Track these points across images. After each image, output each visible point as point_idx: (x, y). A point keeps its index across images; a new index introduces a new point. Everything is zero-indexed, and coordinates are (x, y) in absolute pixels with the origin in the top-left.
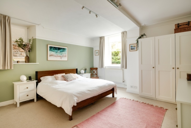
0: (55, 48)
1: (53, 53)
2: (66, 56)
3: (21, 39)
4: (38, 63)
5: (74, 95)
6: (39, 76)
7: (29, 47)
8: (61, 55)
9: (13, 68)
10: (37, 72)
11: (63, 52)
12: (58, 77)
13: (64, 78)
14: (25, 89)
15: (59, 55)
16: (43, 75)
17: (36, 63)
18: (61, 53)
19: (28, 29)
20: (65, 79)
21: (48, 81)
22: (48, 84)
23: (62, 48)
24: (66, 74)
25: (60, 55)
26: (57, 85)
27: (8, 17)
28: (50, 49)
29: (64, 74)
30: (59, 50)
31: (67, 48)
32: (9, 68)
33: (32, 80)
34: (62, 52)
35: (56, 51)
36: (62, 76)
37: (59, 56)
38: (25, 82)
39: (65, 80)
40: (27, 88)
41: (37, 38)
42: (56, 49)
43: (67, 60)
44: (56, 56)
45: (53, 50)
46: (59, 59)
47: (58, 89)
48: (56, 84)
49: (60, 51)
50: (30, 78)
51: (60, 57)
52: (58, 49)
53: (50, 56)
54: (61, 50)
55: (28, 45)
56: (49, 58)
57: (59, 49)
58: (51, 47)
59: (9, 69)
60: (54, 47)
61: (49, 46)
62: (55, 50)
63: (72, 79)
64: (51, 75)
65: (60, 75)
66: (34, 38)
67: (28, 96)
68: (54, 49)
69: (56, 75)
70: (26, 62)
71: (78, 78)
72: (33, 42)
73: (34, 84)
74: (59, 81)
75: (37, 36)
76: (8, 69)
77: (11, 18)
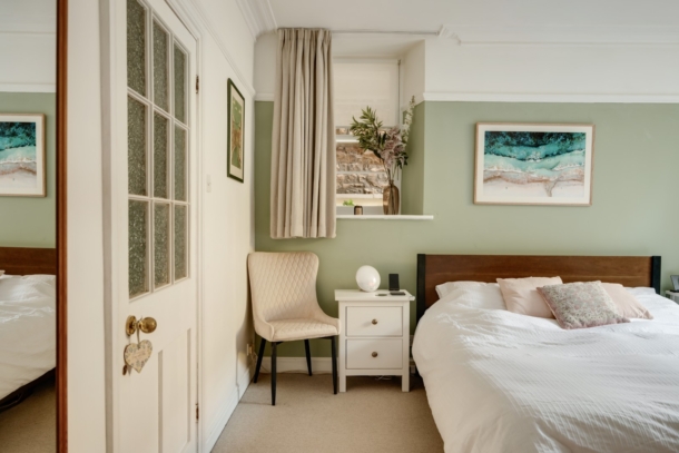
0: (517, 139)
1: (502, 164)
2: (580, 179)
3: (369, 115)
4: (431, 217)
5: (541, 423)
6: (429, 278)
7: (395, 145)
8: (553, 176)
9: (334, 235)
10: (422, 258)
11: (565, 157)
12: (514, 293)
13: (550, 301)
14: (366, 325)
15: (535, 176)
16: (449, 274)
17: (421, 214)
18: (551, 161)
19: (402, 67)
20: (554, 311)
21: (462, 306)
22: (455, 323)
23: (559, 135)
24: (565, 281)
25: (545, 173)
26: (492, 339)
27: (325, 32)
28: (486, 147)
29: (556, 281)
30: (537, 146)
31: (588, 130)
32: (323, 233)
33: (401, 291)
34: (558, 158)
35: (521, 151)
36: (539, 290)
37: (534, 181)
38: (373, 295)
39: (553, 318)
40: (374, 322)
41: (428, 97)
42: (520, 144)
43: (586, 201)
44: (516, 182)
45: (504, 149)
46: (535, 195)
47: (478, 357)
48: (489, 326)
49: (542, 150)
50: (392, 283)
51: (540, 188)
52: (531, 141)
53: (485, 181)
54: (553, 147)
55: (394, 138)
56: (485, 193)
57: (539, 139)
58: (492, 137)
59: (323, 238)
60: (512, 134)
61: (482, 129)
62: (515, 149)
63: (599, 319)
64: (487, 282)
65: (526, 286)
66: (418, 102)
67: (375, 355)
68: (507, 144)
69: (507, 280)
70: (386, 211)
71: (647, 316)
72: (414, 119)
73: (399, 309)
74: (509, 318)
75: (427, 88)
76: (319, 239)
77: (333, 35)
